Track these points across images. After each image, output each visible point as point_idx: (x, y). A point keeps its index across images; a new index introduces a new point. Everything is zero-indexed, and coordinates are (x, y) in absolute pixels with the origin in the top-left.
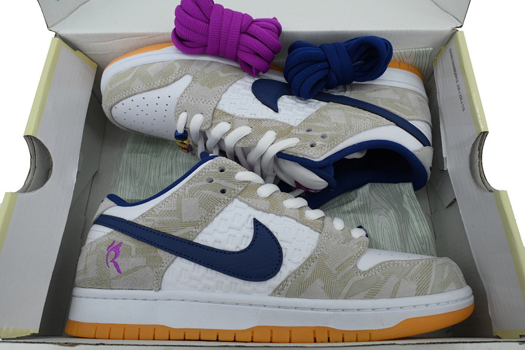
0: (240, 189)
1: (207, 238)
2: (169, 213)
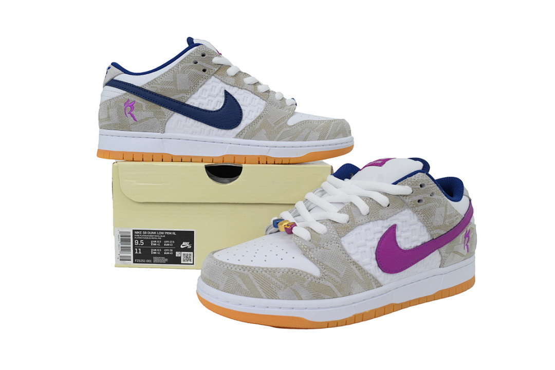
0: (216, 70)
1: (194, 101)
2: (168, 83)
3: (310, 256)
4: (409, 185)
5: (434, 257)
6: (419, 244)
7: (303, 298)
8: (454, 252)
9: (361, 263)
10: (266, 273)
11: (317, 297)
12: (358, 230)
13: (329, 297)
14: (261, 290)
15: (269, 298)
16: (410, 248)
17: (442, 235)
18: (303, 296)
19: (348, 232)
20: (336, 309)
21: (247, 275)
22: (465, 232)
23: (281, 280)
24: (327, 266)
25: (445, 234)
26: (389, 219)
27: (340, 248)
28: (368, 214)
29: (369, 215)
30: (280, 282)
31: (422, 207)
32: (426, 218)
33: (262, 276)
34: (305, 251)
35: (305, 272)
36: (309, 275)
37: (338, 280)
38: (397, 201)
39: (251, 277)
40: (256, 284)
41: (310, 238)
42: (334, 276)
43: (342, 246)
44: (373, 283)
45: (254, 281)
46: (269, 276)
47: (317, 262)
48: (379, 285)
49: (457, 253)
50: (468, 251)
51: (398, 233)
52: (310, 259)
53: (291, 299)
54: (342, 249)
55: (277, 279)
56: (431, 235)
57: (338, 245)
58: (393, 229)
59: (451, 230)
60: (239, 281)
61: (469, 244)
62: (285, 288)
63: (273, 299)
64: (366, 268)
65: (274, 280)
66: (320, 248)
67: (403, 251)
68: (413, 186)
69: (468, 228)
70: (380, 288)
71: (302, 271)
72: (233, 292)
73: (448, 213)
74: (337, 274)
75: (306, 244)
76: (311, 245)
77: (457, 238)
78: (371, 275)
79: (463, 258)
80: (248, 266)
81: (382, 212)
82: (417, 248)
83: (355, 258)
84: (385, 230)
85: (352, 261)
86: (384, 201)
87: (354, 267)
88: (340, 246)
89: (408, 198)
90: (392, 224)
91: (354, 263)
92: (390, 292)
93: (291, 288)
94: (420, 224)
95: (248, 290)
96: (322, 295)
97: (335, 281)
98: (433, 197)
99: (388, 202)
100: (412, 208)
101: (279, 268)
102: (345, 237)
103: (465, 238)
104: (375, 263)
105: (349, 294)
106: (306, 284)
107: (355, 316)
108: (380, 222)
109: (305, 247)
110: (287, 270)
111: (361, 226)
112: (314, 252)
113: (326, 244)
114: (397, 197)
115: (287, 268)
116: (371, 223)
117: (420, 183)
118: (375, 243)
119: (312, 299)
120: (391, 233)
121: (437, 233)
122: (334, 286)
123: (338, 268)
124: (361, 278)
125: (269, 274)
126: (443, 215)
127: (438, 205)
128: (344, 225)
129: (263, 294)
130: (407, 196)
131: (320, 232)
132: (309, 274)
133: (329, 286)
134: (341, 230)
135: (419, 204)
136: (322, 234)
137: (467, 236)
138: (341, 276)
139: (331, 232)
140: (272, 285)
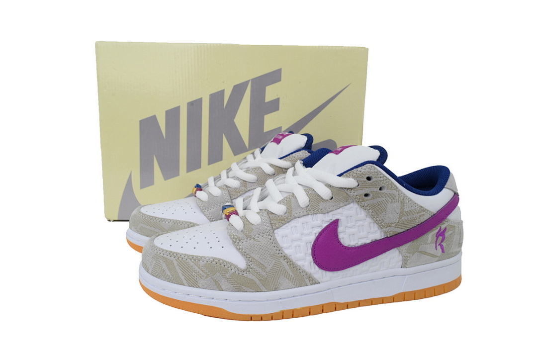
3: (238, 247)
4: (353, 177)
5: (393, 257)
6: (368, 241)
7: (224, 289)
8: (420, 252)
9: (293, 258)
10: (190, 261)
11: (239, 289)
12: (293, 223)
13: (251, 290)
14: (183, 278)
15: (190, 286)
16: (356, 246)
17: (400, 233)
18: (224, 287)
19: (283, 224)
20: (258, 303)
21: (172, 261)
22: (437, 230)
23: (203, 269)
24: (254, 259)
25: (403, 232)
26: (331, 213)
27: (271, 241)
28: (307, 207)
29: (309, 207)
30: (202, 271)
31: (369, 201)
32: (376, 214)
33: (186, 263)
34: (236, 241)
35: (230, 263)
36: (233, 267)
37: (264, 274)
38: (341, 195)
39: (175, 263)
40: (179, 271)
41: (242, 228)
42: (259, 270)
43: (275, 239)
44: (307, 280)
45: (177, 267)
46: (192, 264)
47: (244, 254)
48: (314, 282)
49: (425, 253)
50: (443, 251)
51: (340, 229)
52: (238, 249)
53: (211, 289)
54: (274, 242)
55: (199, 268)
56: (385, 233)
57: (270, 237)
58: (335, 224)
59: (413, 227)
60: (164, 267)
61: (444, 244)
62: (206, 278)
63: (193, 287)
64: (300, 263)
65: (197, 268)
66: (250, 240)
67: (346, 247)
68: (359, 179)
69: (443, 226)
70: (316, 285)
71: (227, 262)
72: (158, 277)
73: (406, 210)
74: (263, 268)
75: (237, 234)
76: (241, 235)
77: (424, 237)
78: (304, 271)
79: (437, 259)
80: (175, 253)
81: (322, 205)
82: (365, 246)
83: (287, 252)
84: (325, 225)
85: (283, 255)
86: (325, 193)
87: (284, 262)
88: (272, 239)
89: (353, 191)
90: (334, 219)
91: (286, 258)
92: (329, 291)
93: (212, 278)
94: (369, 220)
95: (171, 276)
96: (244, 288)
97: (260, 275)
98: (382, 191)
99: (331, 195)
100: (358, 202)
101: (203, 257)
102: (279, 230)
103: (437, 236)
104: (310, 258)
105: (276, 289)
106: (228, 275)
107: (283, 312)
108: (320, 216)
109: (236, 237)
110: (211, 259)
111: (298, 219)
112: (244, 242)
113: (257, 235)
114: (341, 190)
115: (212, 257)
116: (310, 216)
117: (367, 176)
118: (312, 238)
119: (232, 291)
120: (332, 229)
121: (392, 231)
122: (259, 280)
123: (266, 261)
124: (291, 274)
125: (193, 262)
126: (398, 211)
127: (390, 200)
128: (280, 217)
129: (185, 282)
130: (351, 189)
131: (253, 223)
132: (234, 265)
133: (252, 280)
134: (276, 222)
135: (366, 198)
136: (256, 224)
137: (441, 234)
138: (268, 270)
139: (264, 224)
140: (194, 273)
